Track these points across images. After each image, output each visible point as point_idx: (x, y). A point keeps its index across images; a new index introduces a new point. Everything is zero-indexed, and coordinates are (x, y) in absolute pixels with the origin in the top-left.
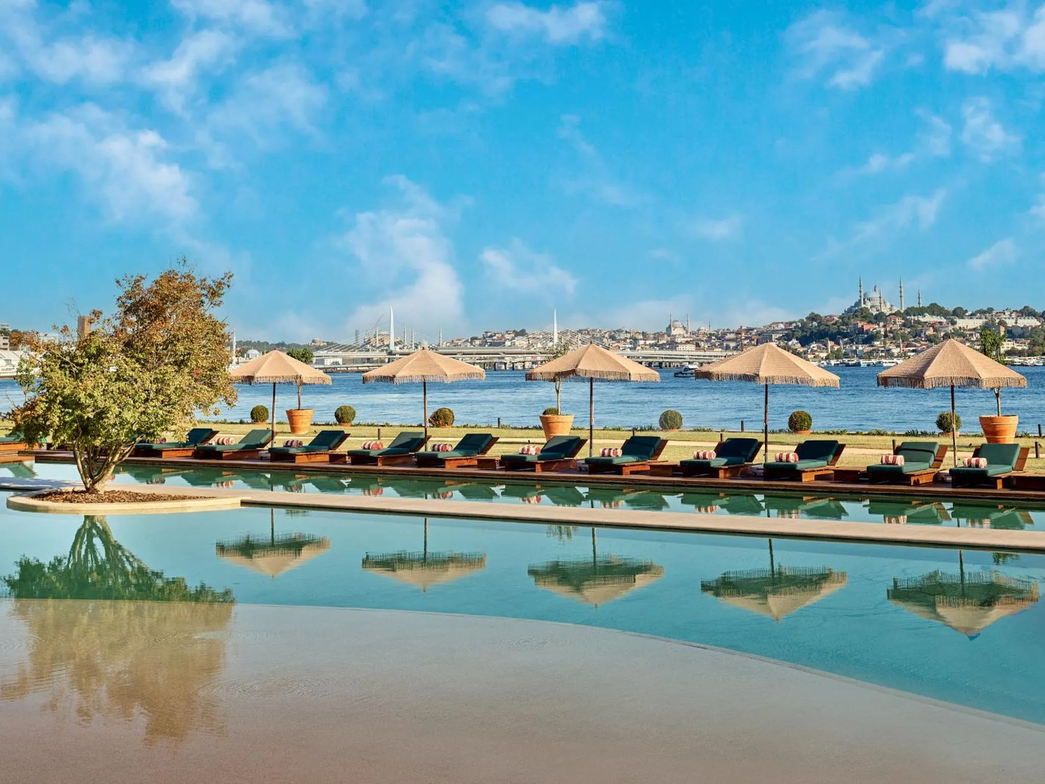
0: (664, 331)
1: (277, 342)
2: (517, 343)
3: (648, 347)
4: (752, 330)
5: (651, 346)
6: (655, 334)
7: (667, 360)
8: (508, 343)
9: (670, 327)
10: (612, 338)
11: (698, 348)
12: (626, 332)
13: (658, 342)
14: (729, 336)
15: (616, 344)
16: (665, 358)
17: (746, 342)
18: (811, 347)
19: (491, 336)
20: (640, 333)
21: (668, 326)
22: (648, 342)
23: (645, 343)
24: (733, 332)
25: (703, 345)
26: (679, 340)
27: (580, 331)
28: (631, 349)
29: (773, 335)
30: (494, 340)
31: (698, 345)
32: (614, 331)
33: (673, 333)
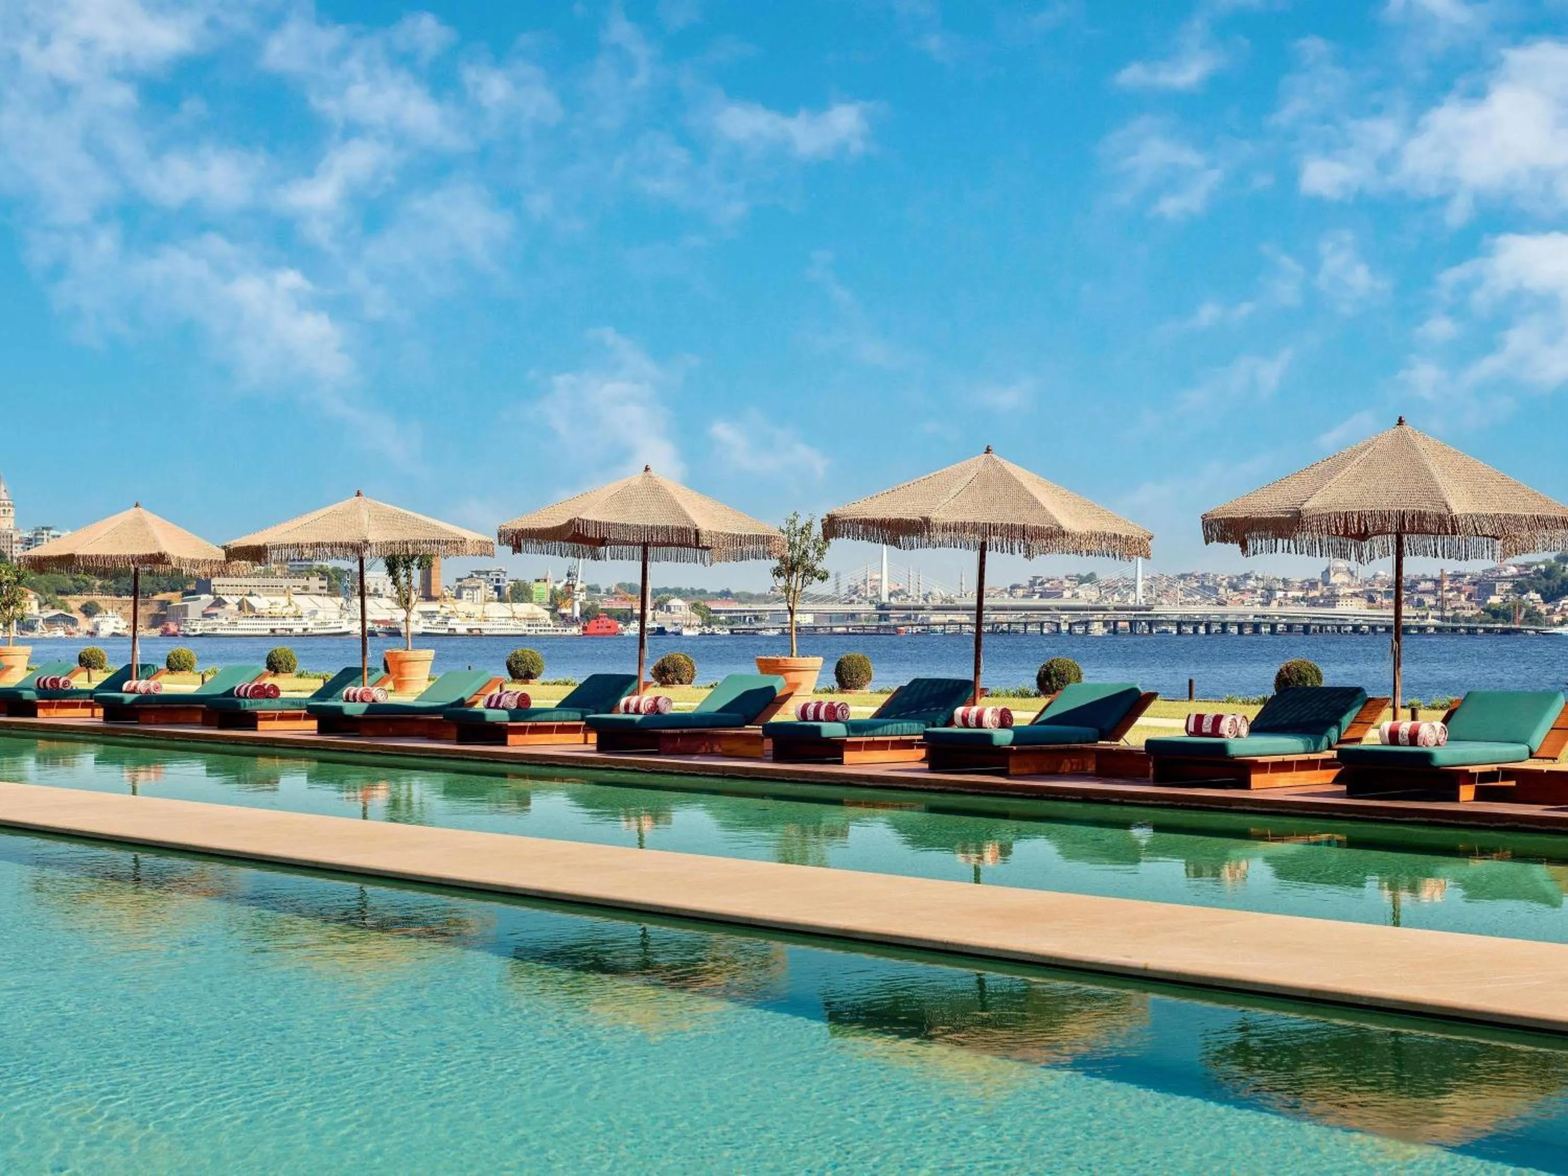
0: (1318, 577)
1: (718, 590)
2: (1082, 594)
3: (1289, 602)
4: (1464, 576)
5: (1296, 599)
6: (1303, 582)
7: (1317, 622)
8: (1067, 594)
9: (1328, 571)
10: (1235, 588)
11: (1371, 604)
12: (1257, 579)
13: (1307, 594)
14: (1423, 586)
15: (1238, 598)
16: (1314, 618)
17: (1451, 595)
18: (1561, 603)
19: (1042, 583)
20: (1278, 580)
21: (1324, 570)
22: (1290, 594)
23: (1286, 595)
24: (1431, 580)
25: (1379, 599)
26: (1341, 592)
27: (1183, 577)
28: (1262, 604)
29: (1497, 584)
30: (1045, 589)
31: (1371, 599)
32: (1238, 578)
33: (1333, 580)
